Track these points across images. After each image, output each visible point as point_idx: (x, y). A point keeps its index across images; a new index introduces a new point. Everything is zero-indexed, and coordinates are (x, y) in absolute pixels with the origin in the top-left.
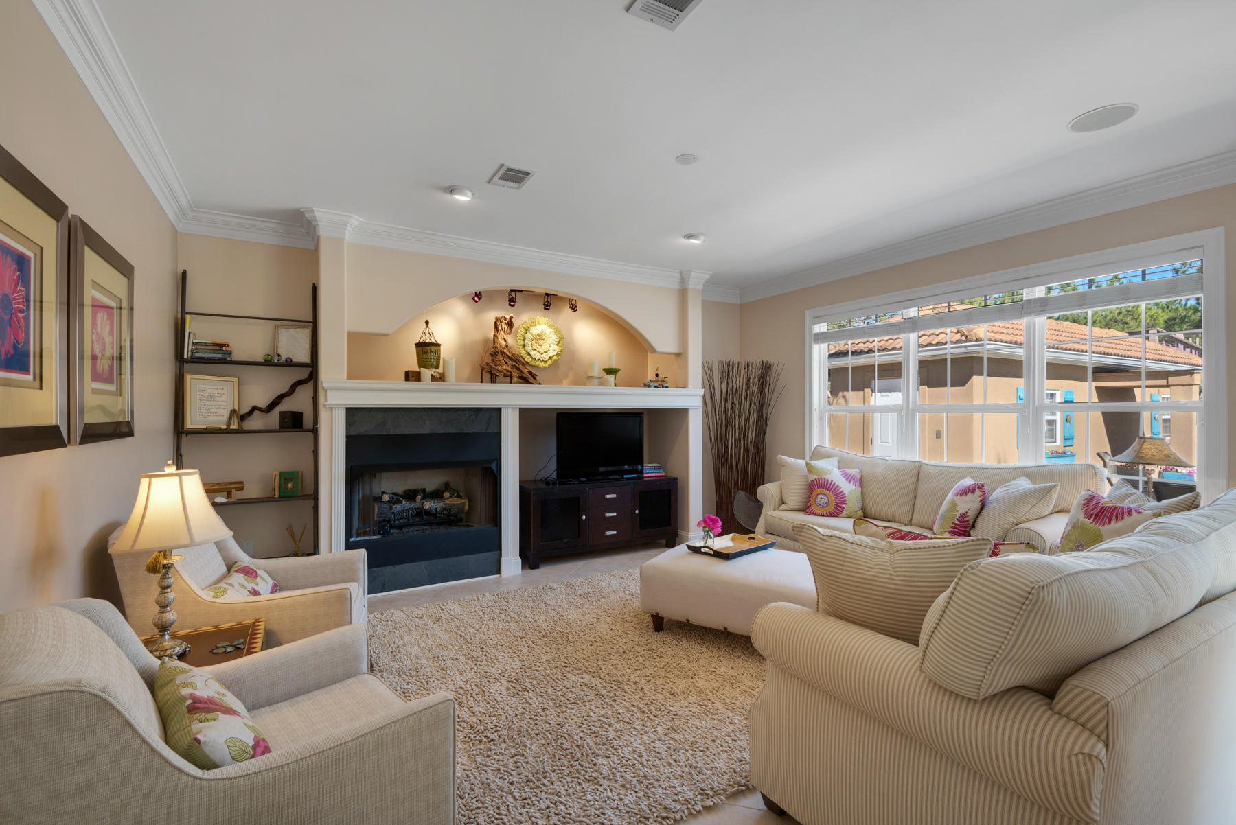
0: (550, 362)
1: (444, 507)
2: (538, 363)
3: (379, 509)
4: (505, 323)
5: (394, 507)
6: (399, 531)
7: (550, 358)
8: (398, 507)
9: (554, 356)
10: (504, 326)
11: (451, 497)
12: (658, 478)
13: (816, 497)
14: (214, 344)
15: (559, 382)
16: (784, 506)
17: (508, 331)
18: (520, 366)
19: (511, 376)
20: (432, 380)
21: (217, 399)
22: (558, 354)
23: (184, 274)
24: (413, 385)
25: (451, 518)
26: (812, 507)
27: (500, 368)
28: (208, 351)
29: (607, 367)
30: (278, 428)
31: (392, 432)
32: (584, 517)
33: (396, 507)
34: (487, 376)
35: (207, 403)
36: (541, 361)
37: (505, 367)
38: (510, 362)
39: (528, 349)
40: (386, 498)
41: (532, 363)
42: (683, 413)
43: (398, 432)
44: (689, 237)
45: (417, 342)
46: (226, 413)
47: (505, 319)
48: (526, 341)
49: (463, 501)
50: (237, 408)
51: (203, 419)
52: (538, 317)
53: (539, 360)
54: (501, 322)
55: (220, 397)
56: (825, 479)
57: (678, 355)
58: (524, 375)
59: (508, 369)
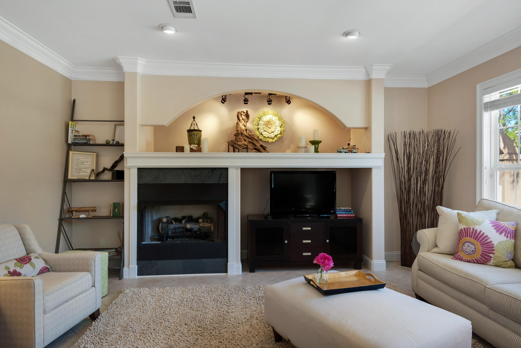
0: (275, 139)
1: (199, 227)
2: (267, 139)
3: (161, 226)
4: (244, 115)
5: (169, 225)
6: (172, 240)
7: (276, 136)
8: (172, 226)
9: (278, 134)
10: (244, 117)
11: (203, 222)
12: (348, 218)
13: (464, 245)
14: (83, 136)
15: (285, 151)
16: (436, 250)
17: (247, 120)
18: (255, 142)
19: (247, 148)
20: (191, 151)
21: (85, 164)
22: (281, 133)
23: (74, 101)
24: (180, 154)
25: (204, 235)
26: (459, 253)
27: (239, 143)
28: (80, 139)
29: (312, 140)
30: (111, 179)
31: (162, 182)
32: (286, 242)
33: (170, 226)
34: (231, 148)
35: (80, 166)
36: (270, 138)
37: (244, 142)
38: (247, 139)
39: (261, 131)
40: (165, 220)
41: (264, 139)
42: (368, 171)
43: (166, 182)
44: (347, 34)
45: (188, 129)
46: (89, 171)
47: (244, 113)
48: (259, 126)
49: (210, 225)
50: (94, 168)
51: (77, 174)
52: (267, 110)
53: (269, 137)
54: (241, 115)
55: (87, 163)
56: (473, 229)
57: (366, 129)
58: (257, 148)
59: (246, 144)
